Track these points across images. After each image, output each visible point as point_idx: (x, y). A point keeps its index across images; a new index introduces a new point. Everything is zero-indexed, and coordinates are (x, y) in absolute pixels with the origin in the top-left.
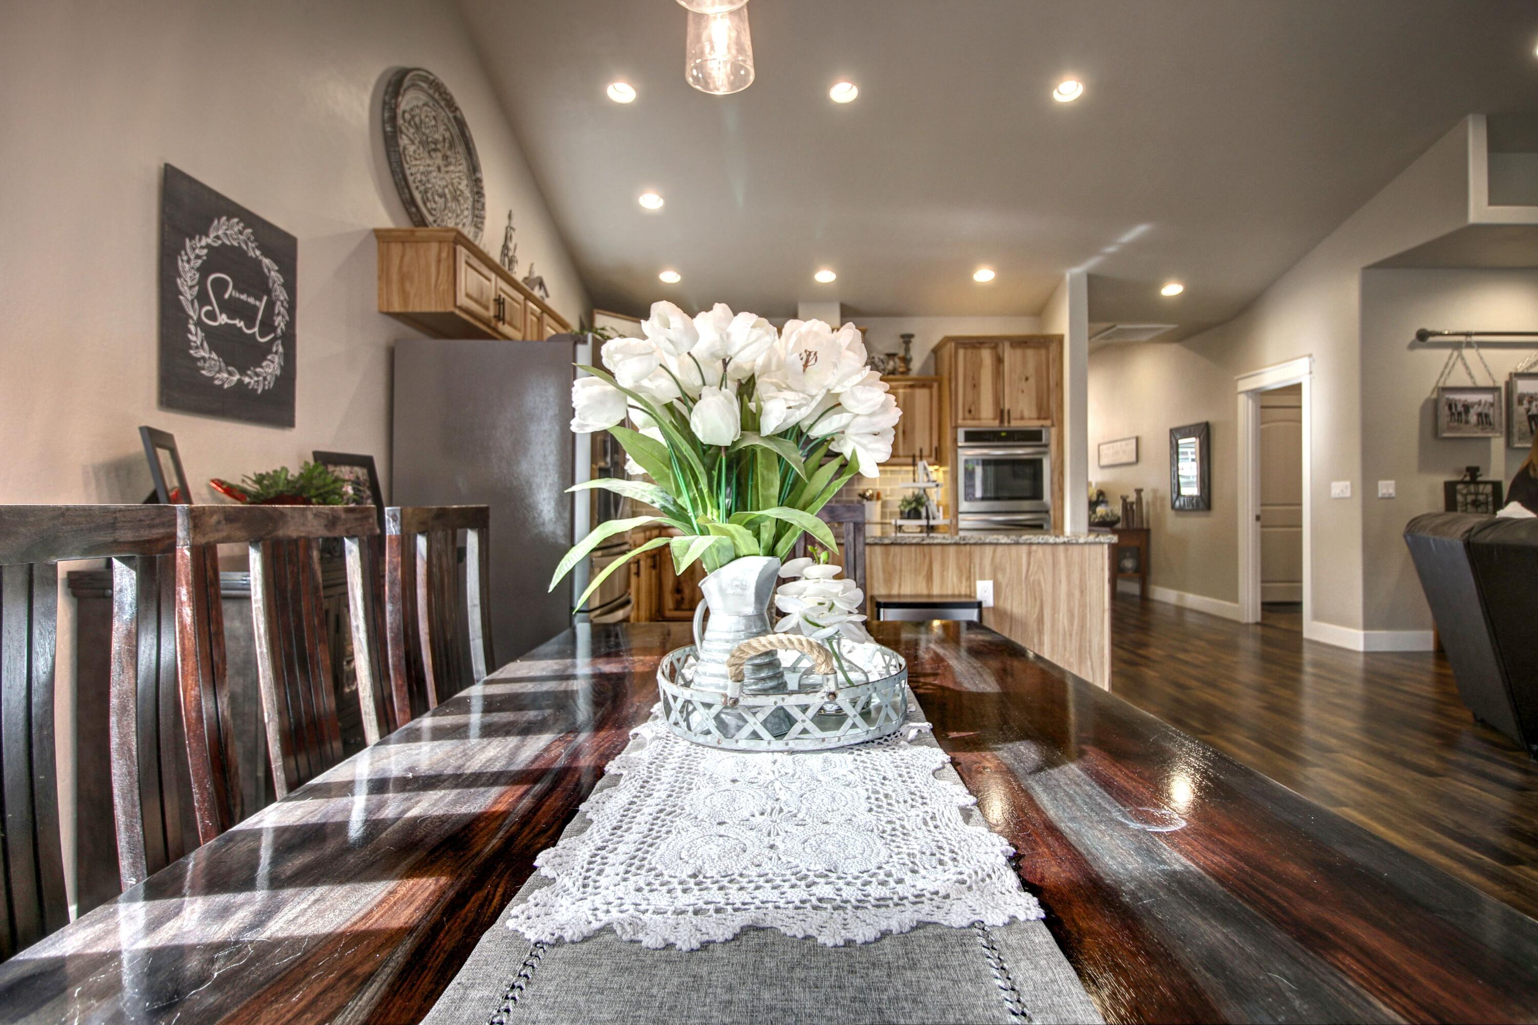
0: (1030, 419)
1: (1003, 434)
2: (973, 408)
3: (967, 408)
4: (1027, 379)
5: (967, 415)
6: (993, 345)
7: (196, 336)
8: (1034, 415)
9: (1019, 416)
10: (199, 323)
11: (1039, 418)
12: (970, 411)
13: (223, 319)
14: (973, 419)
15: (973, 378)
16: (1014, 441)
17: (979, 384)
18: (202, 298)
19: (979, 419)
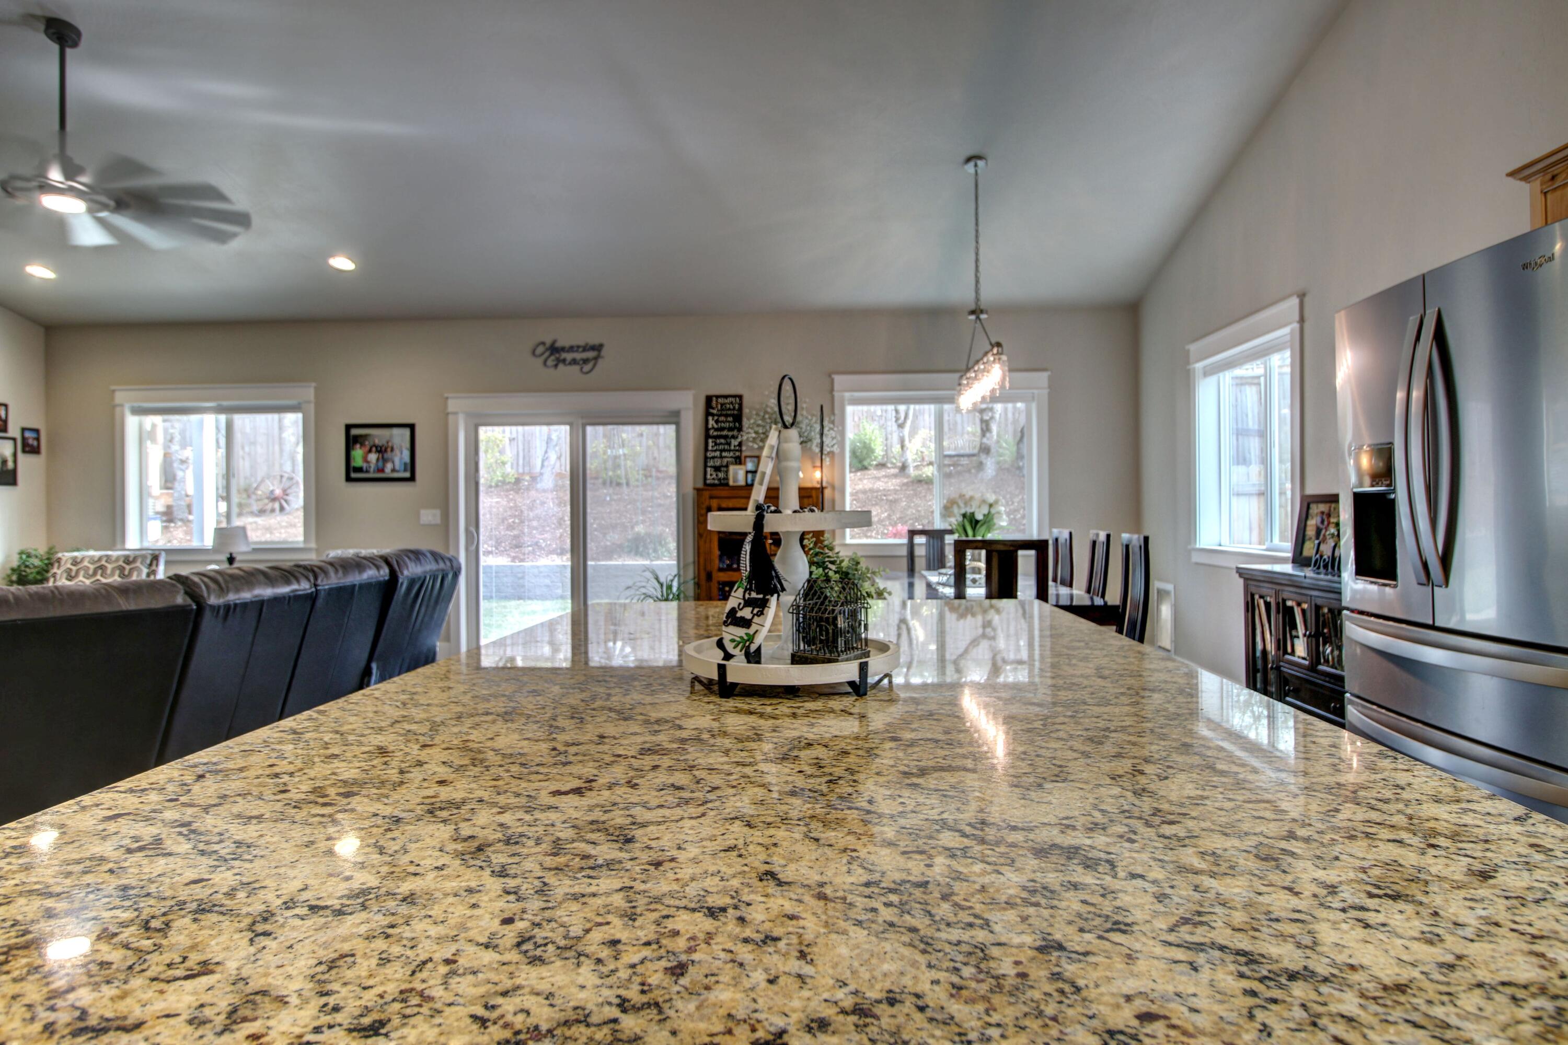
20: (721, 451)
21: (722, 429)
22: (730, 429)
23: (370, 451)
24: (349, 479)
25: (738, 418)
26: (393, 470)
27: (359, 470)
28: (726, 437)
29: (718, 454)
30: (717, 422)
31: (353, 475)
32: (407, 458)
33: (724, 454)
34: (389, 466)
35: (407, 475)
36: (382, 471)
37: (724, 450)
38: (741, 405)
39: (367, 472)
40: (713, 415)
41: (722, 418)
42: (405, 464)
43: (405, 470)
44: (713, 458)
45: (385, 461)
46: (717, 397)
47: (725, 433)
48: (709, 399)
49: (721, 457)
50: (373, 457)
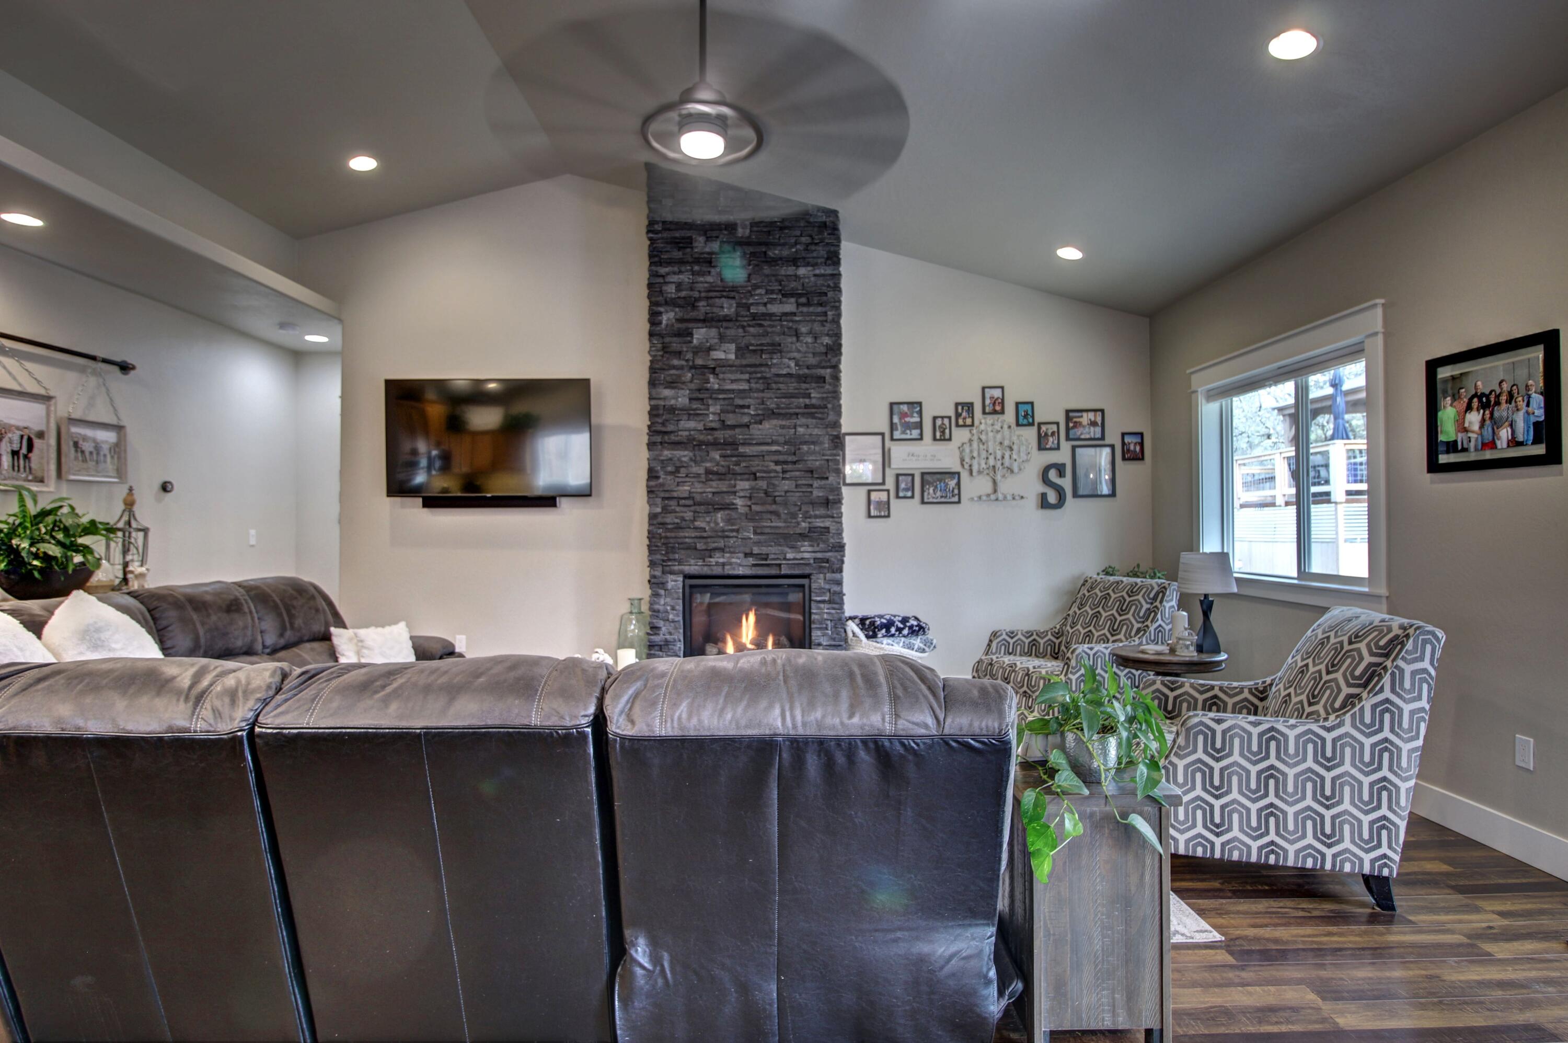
23: (1469, 408)
24: (1434, 467)
26: (1514, 443)
27: (1452, 447)
31: (1443, 459)
32: (1539, 413)
34: (1504, 434)
35: (1540, 450)
36: (1492, 445)
39: (1464, 450)
42: (1537, 425)
43: (1536, 441)
45: (1496, 424)
50: (1474, 419)
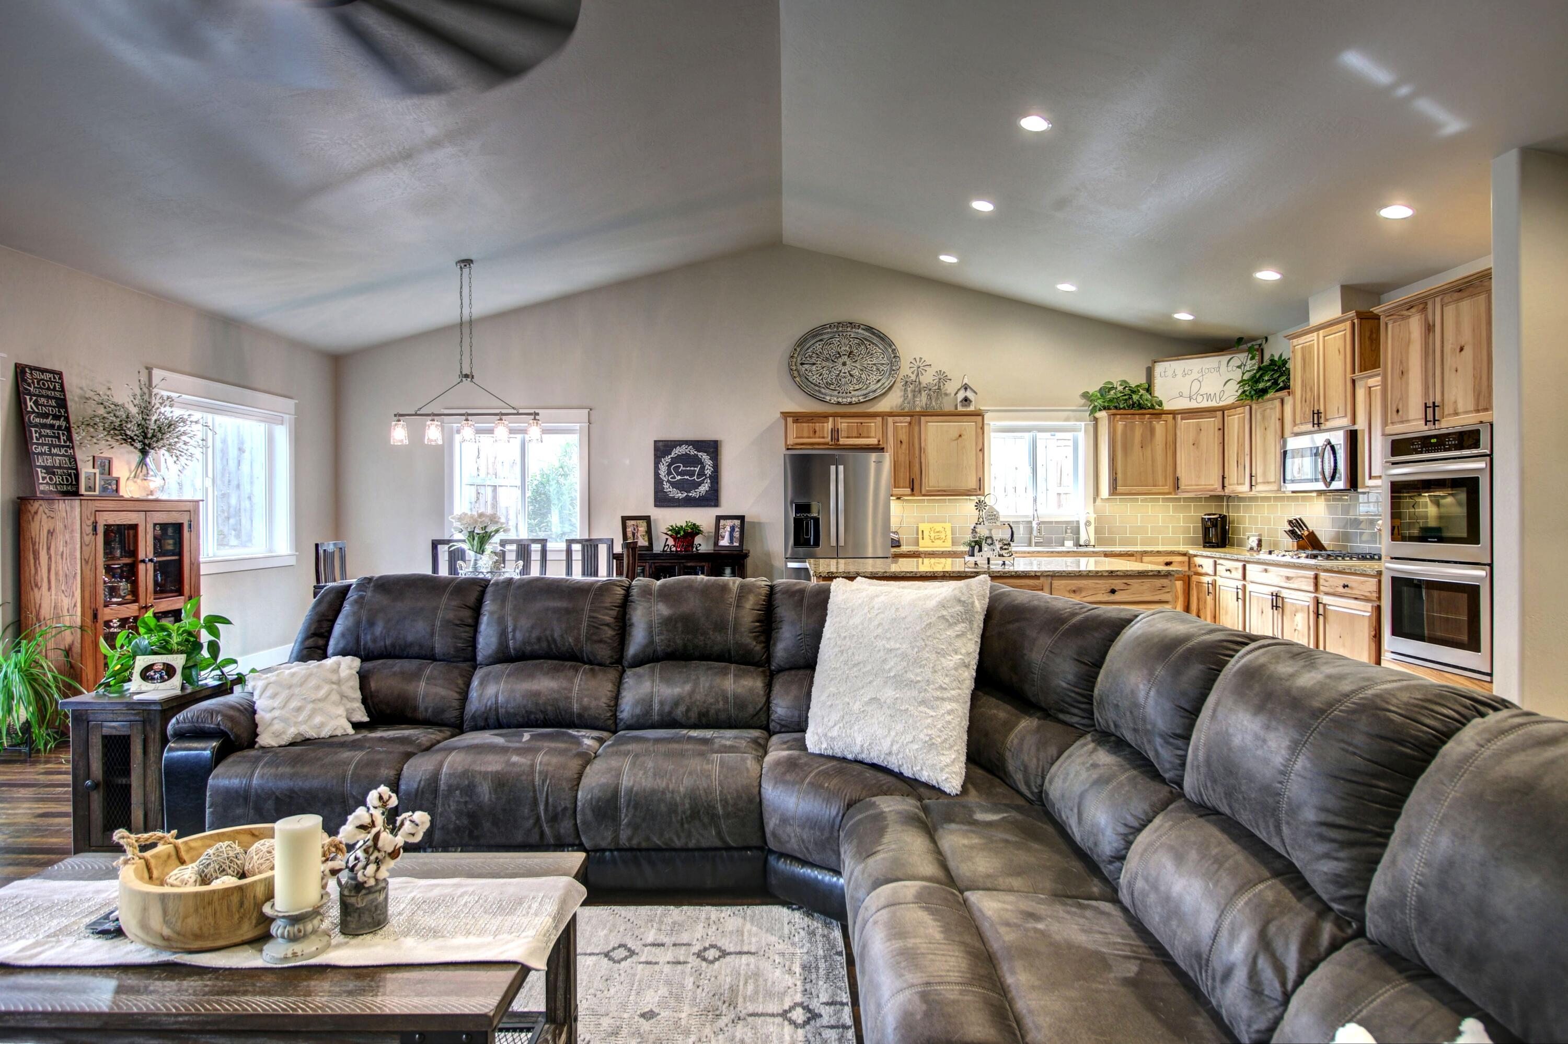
0: (1466, 412)
1: (1434, 441)
2: (1400, 407)
3: (1395, 410)
4: (1461, 349)
5: (1396, 418)
6: (1421, 306)
7: (666, 486)
8: (1471, 407)
9: (1451, 411)
10: (668, 481)
11: (1478, 411)
12: (1398, 411)
13: (679, 477)
14: (1402, 422)
15: (1401, 362)
16: (1445, 450)
17: (1408, 371)
18: (669, 473)
19: (1408, 421)
20: (51, 446)
21: (46, 416)
22: (56, 417)
25: (62, 403)
28: (52, 427)
29: (46, 449)
30: (36, 403)
33: (54, 451)
37: (55, 446)
38: (62, 385)
40: (29, 394)
41: (42, 400)
44: (42, 454)
46: (33, 369)
47: (49, 421)
48: (20, 371)
49: (53, 455)
